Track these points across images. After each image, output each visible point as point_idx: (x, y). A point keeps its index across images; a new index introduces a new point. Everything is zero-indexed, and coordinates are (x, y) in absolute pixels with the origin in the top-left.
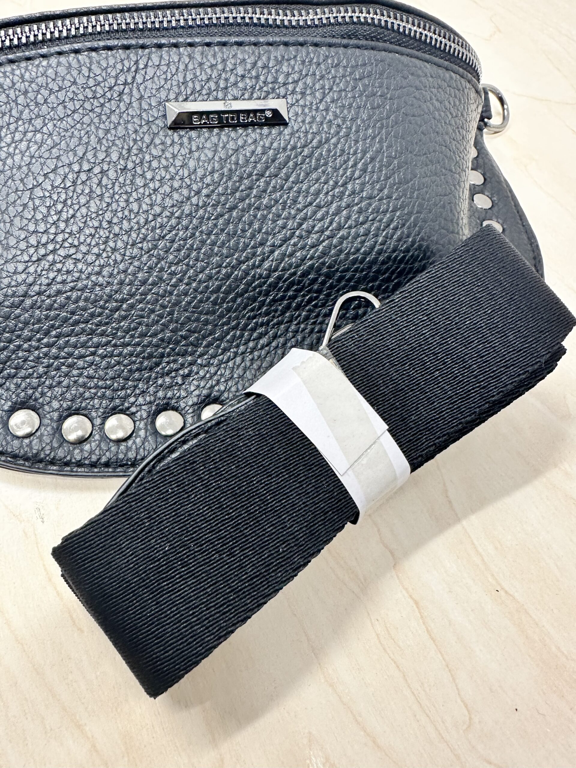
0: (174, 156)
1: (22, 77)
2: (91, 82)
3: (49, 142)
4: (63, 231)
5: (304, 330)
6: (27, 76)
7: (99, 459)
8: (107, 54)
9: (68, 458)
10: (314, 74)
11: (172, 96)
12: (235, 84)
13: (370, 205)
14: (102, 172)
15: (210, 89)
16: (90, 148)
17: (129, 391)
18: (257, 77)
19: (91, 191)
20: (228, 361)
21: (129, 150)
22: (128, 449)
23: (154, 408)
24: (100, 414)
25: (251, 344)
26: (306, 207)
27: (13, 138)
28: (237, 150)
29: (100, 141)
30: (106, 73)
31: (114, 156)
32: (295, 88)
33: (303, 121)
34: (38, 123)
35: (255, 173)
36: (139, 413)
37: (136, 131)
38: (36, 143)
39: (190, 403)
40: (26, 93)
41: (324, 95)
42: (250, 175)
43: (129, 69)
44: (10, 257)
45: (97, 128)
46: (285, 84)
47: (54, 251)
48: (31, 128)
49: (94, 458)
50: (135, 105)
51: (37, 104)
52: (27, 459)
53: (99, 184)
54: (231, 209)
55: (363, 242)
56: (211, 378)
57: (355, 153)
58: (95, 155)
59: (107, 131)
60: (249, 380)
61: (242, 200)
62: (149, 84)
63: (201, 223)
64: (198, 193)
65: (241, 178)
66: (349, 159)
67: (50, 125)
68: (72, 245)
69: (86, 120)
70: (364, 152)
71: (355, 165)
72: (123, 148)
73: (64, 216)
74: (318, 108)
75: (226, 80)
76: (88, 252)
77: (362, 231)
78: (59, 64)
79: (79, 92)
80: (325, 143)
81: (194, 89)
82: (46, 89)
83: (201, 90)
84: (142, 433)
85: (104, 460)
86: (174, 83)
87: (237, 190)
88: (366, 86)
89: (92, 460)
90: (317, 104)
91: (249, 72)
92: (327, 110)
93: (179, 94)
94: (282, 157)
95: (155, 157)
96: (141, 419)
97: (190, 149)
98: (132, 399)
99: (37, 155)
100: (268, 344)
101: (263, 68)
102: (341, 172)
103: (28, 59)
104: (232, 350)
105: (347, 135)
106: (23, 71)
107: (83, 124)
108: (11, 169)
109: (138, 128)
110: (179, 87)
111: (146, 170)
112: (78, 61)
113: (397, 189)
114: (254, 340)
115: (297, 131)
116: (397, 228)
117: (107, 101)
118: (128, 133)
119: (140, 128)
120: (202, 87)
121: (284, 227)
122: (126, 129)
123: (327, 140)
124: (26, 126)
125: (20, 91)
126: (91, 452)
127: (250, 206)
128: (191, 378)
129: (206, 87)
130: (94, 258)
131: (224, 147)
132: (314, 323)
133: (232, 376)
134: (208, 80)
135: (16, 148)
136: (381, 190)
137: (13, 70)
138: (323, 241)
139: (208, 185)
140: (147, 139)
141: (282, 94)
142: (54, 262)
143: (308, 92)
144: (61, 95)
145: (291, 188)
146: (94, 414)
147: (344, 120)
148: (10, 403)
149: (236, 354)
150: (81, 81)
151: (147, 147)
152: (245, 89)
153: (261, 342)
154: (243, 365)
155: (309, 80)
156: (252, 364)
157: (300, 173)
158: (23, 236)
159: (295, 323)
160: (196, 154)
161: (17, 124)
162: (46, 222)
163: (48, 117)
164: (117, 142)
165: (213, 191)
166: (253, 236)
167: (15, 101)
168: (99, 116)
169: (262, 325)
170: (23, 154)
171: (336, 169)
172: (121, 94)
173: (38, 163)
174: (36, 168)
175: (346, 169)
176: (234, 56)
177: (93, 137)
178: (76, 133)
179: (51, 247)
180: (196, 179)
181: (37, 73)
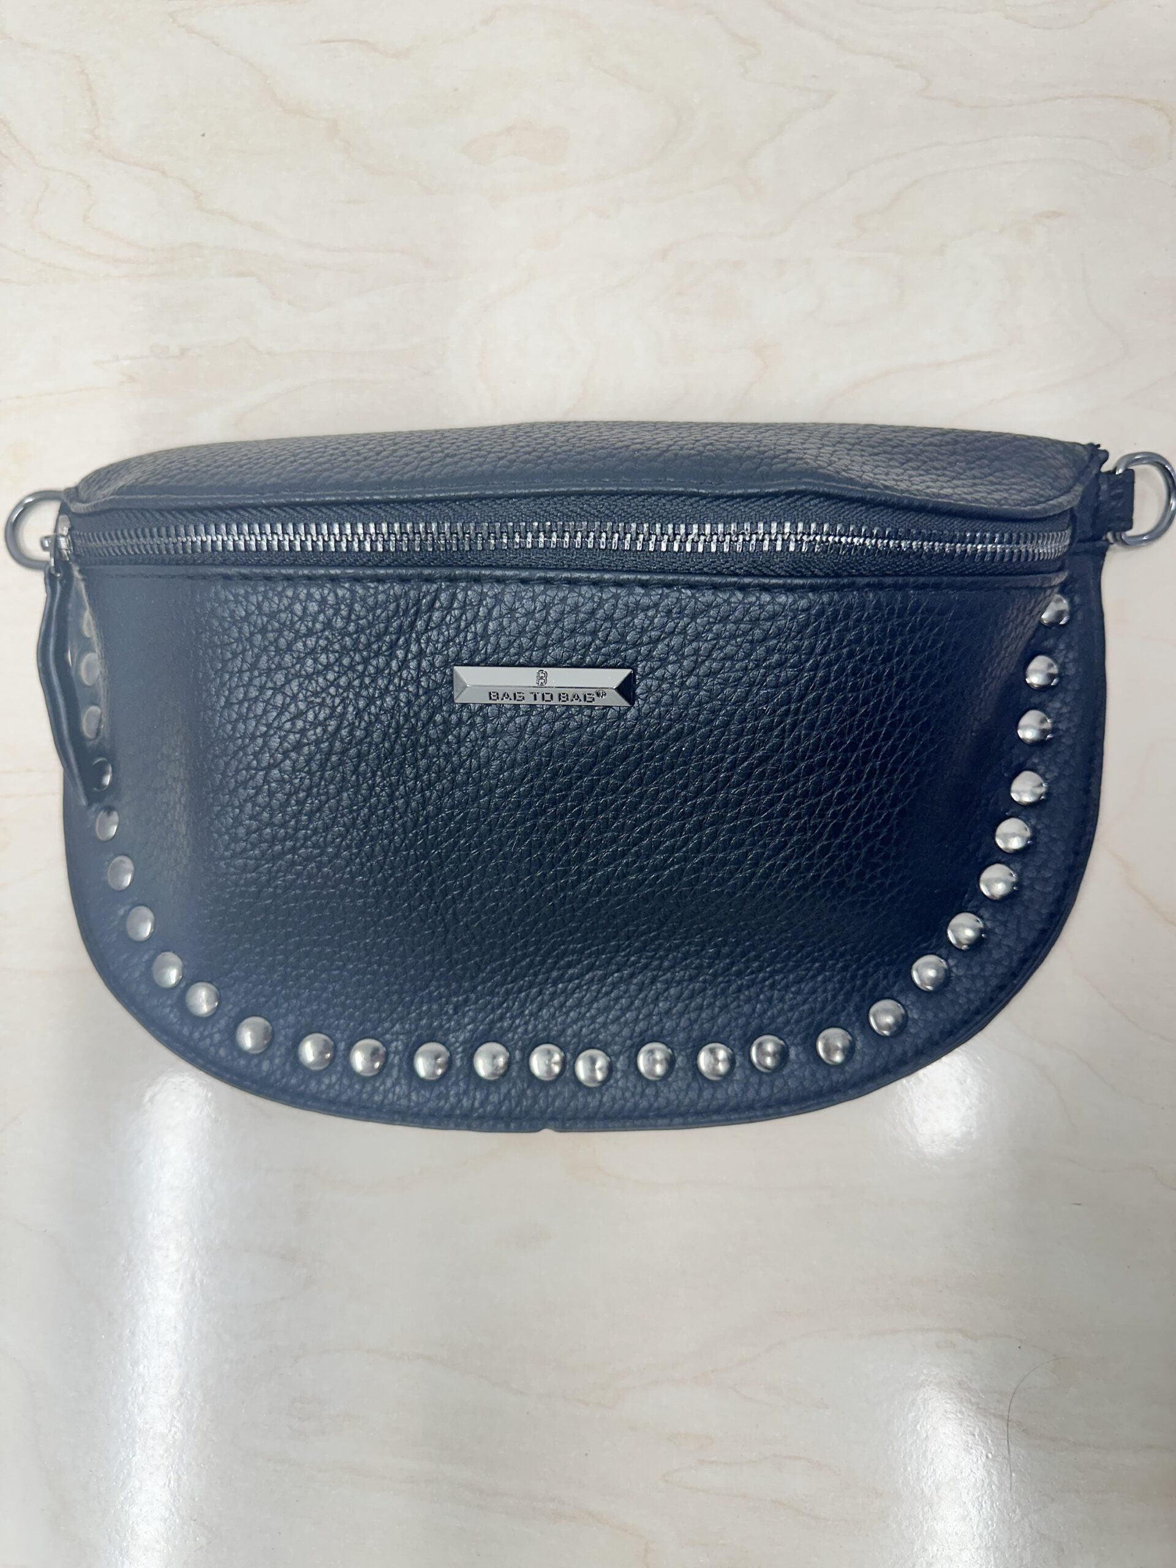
0: (460, 741)
1: (259, 607)
2: (352, 627)
3: (292, 708)
4: (306, 827)
5: (634, 964)
6: (266, 607)
7: (339, 1095)
8: (376, 588)
9: (302, 1088)
10: (684, 631)
11: (465, 654)
12: (560, 640)
13: (750, 823)
14: (359, 755)
15: (520, 646)
16: (346, 723)
17: (384, 1015)
18: (594, 633)
19: (343, 779)
20: (520, 991)
21: (398, 731)
22: (375, 1090)
23: (413, 1039)
24: (345, 1036)
25: (555, 974)
26: (649, 818)
27: (246, 693)
28: (553, 736)
29: (359, 714)
30: (374, 615)
31: (376, 736)
32: (650, 651)
33: (658, 702)
34: (280, 678)
35: (576, 769)
36: (395, 1044)
37: (409, 703)
38: (275, 707)
39: (461, 1039)
40: (263, 631)
41: (697, 665)
42: (569, 771)
43: (406, 611)
44: (238, 850)
45: (358, 695)
46: (635, 645)
47: (294, 850)
48: (270, 684)
49: (332, 1093)
50: (413, 664)
51: (278, 650)
52: (254, 1082)
53: (355, 771)
54: (536, 815)
55: (732, 873)
56: (493, 1010)
57: (735, 751)
58: (351, 733)
59: (371, 700)
60: (544, 1021)
61: (554, 802)
62: (434, 634)
63: (490, 831)
64: (490, 791)
65: (555, 774)
66: (723, 759)
67: (295, 685)
68: (315, 846)
69: (343, 681)
70: (751, 750)
71: (733, 766)
72: (389, 726)
73: (307, 807)
74: (683, 683)
75: (548, 635)
76: (337, 855)
77: (733, 857)
78: (310, 596)
79: (335, 640)
80: (689, 734)
81: (498, 645)
82: (290, 631)
83: (508, 648)
84: (395, 1073)
85: (344, 1098)
86: (470, 636)
87: (546, 790)
88: (770, 651)
89: (331, 1095)
90: (682, 677)
91: (582, 626)
92: (698, 686)
93: (474, 651)
94: (620, 749)
95: (432, 741)
96: (396, 1052)
97: (485, 732)
98: (387, 1025)
99: (276, 724)
100: (581, 976)
101: (605, 620)
102: (709, 775)
103: (268, 578)
104: (527, 979)
105: (726, 725)
106: (260, 598)
107: (338, 686)
108: (243, 737)
109: (413, 699)
110: (477, 643)
111: (419, 757)
112: (336, 595)
113: (799, 804)
114: (559, 969)
115: (646, 715)
116: (791, 858)
117: (372, 655)
118: (399, 705)
119: (416, 699)
120: (510, 644)
121: (614, 840)
122: (397, 699)
123: (692, 731)
124: (264, 679)
125: (255, 626)
126: (330, 1086)
127: (566, 810)
128: (467, 1009)
129: (515, 644)
130: (343, 863)
131: (533, 732)
132: (652, 958)
133: (523, 1012)
134: (522, 632)
135: (249, 709)
136: (771, 803)
137: (247, 592)
138: (672, 864)
139: (504, 784)
140: (424, 714)
141: (630, 658)
142: (293, 863)
143: (672, 658)
144: (311, 642)
145: (627, 792)
146: (338, 1035)
147: (725, 701)
148: (238, 1009)
149: (531, 985)
150: (339, 623)
151: (424, 726)
152: (574, 649)
153: (570, 972)
154: (539, 999)
155: (676, 641)
156: (552, 1000)
157: (645, 773)
158: (254, 827)
159: (623, 954)
160: (492, 740)
161: (252, 674)
162: (284, 813)
163: (293, 671)
164: (383, 718)
165: (512, 791)
166: (566, 849)
167: (250, 640)
168: (361, 676)
169: (574, 952)
170: (258, 719)
171: (700, 770)
172: (393, 645)
173: (277, 736)
174: (275, 742)
175: (718, 771)
176: (563, 600)
177: (351, 709)
178: (328, 701)
179: (289, 844)
180: (488, 774)
181: (278, 605)
